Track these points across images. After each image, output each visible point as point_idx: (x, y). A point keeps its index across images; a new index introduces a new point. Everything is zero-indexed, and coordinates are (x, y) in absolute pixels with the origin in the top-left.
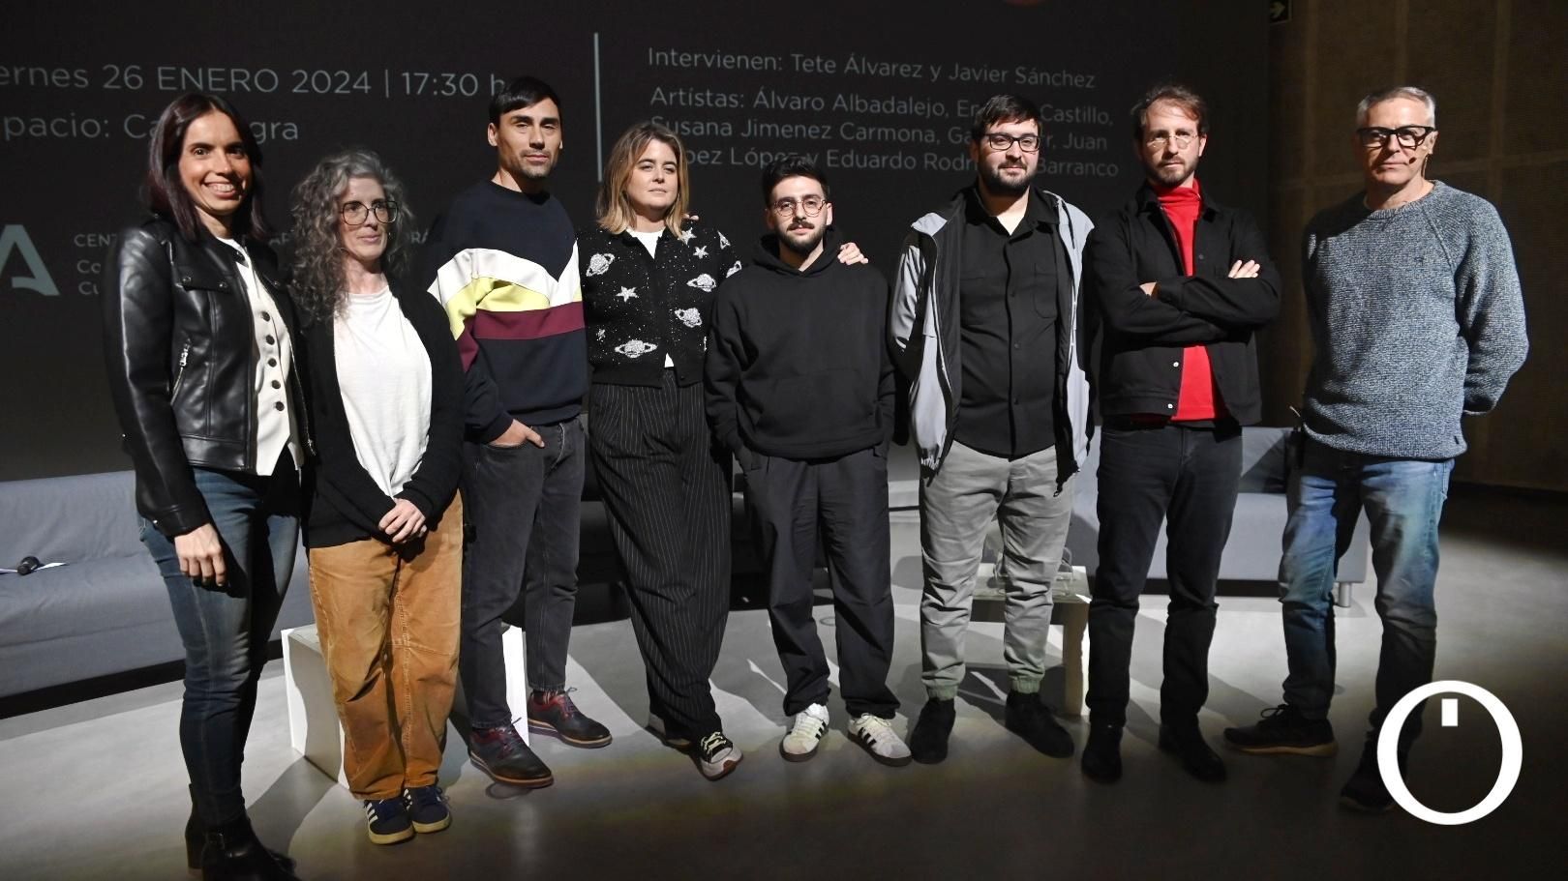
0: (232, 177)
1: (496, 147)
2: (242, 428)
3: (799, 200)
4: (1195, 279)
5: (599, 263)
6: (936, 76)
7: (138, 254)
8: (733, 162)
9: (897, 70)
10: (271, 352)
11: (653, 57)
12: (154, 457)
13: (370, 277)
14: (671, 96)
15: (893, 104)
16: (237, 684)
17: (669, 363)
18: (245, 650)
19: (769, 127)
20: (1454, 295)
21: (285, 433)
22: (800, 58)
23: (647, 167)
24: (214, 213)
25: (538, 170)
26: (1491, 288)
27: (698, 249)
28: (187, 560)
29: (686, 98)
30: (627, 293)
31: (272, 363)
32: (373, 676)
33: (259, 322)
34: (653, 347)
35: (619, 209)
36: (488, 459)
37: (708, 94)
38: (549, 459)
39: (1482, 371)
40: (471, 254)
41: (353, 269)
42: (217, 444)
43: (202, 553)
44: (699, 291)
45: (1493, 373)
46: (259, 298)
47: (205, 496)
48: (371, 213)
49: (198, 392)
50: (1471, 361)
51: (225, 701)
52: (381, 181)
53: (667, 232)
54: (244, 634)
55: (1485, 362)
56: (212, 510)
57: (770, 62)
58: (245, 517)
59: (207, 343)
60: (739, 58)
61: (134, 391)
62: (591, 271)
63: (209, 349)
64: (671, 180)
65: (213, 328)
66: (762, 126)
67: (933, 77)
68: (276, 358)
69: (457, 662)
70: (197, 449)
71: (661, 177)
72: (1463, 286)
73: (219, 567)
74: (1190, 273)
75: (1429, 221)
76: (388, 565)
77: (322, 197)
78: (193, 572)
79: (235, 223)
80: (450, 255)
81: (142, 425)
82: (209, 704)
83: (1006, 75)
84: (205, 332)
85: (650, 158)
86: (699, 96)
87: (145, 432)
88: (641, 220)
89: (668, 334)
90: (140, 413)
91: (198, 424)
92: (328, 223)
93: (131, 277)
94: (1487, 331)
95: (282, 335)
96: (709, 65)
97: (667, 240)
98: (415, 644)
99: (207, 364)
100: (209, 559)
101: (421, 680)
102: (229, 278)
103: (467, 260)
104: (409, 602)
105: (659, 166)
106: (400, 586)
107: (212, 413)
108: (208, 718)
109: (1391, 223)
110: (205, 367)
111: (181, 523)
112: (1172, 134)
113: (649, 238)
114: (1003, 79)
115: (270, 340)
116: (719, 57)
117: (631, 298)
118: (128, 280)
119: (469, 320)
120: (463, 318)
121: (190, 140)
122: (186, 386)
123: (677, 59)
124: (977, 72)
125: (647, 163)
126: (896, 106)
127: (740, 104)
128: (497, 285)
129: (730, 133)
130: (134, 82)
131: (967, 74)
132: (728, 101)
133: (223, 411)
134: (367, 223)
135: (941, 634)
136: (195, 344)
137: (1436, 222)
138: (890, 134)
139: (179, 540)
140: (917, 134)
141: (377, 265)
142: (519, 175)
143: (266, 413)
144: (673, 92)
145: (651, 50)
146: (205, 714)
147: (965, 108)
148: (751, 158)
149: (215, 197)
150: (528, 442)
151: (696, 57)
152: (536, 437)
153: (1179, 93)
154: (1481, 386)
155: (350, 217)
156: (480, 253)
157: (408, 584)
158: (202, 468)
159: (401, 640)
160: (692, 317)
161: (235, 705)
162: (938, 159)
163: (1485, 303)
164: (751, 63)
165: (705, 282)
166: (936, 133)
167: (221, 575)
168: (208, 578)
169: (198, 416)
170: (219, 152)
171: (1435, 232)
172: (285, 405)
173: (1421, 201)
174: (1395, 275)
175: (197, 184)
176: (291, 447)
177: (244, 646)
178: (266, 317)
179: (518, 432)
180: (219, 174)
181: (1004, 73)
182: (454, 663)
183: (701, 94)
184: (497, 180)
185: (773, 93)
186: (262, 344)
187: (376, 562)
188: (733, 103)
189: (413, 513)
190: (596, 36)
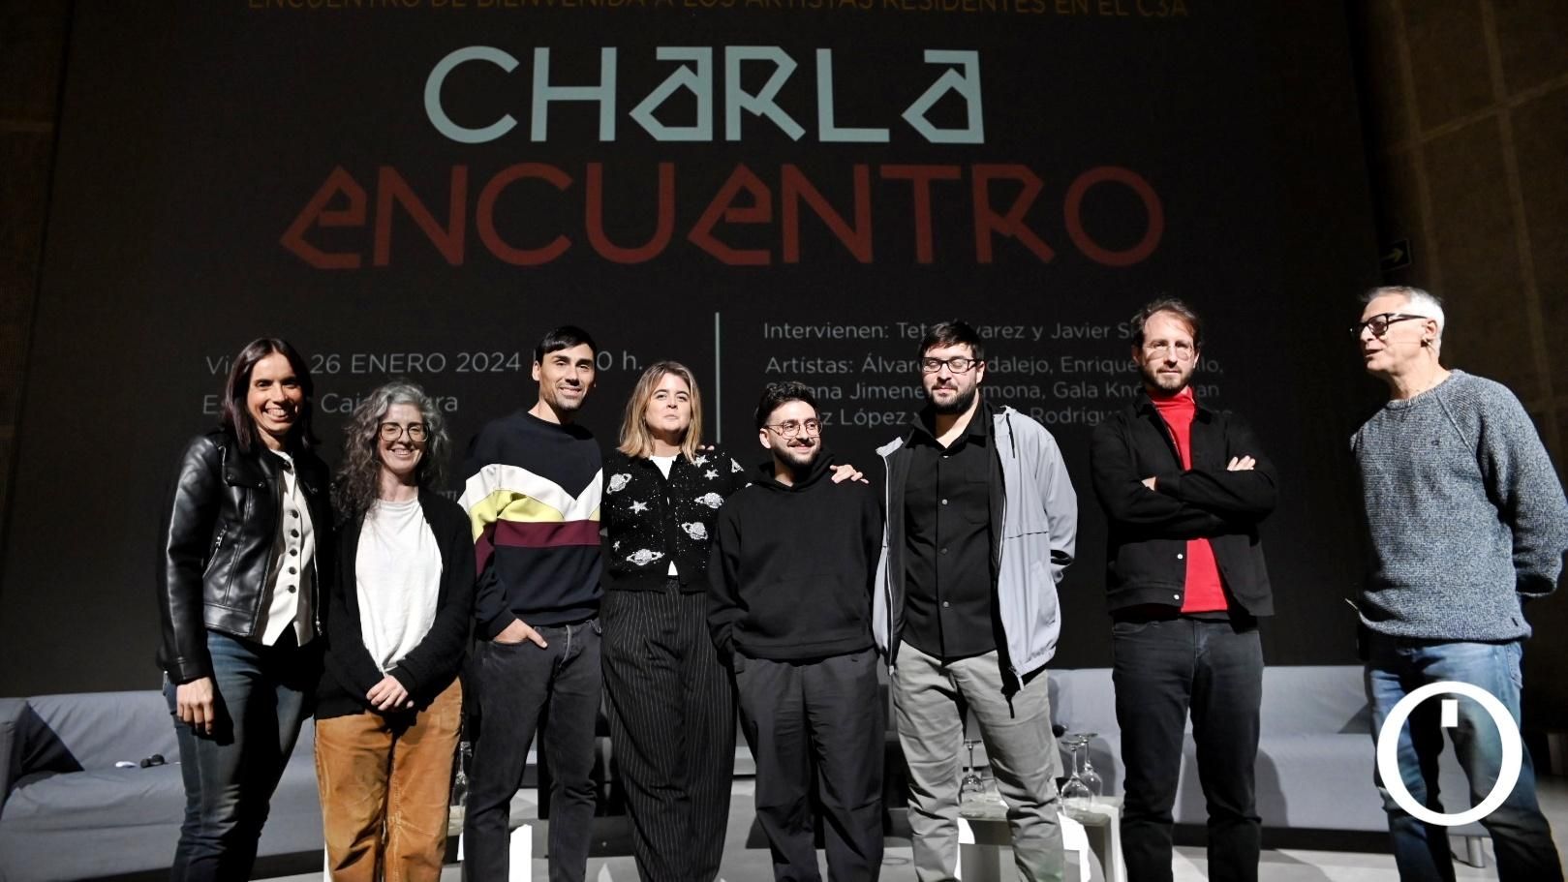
0: (285, 405)
1: (538, 382)
2: (254, 601)
3: (801, 422)
4: (1193, 471)
5: (618, 482)
6: (1038, 336)
7: (199, 456)
8: (843, 423)
9: (1000, 332)
10: (294, 543)
11: (769, 331)
12: (172, 616)
13: (404, 488)
14: (785, 364)
15: (996, 363)
16: (224, 831)
17: (673, 571)
18: (235, 801)
19: (877, 389)
20: (1481, 476)
21: (292, 611)
22: (905, 326)
23: (662, 396)
24: (271, 432)
25: (573, 403)
26: (1514, 465)
27: (708, 472)
28: (182, 706)
29: (798, 367)
30: (638, 507)
31: (293, 553)
32: (360, 846)
33: (288, 519)
34: (659, 555)
35: (639, 434)
36: (493, 654)
37: (819, 362)
38: (557, 660)
39: (1528, 550)
40: (495, 469)
41: (388, 481)
42: (230, 613)
43: (195, 701)
44: (705, 507)
45: (1539, 551)
46: (294, 499)
47: (213, 657)
48: (405, 433)
49: (226, 569)
50: (1516, 541)
51: (211, 847)
52: (421, 408)
53: (681, 457)
54: (237, 786)
55: (1529, 541)
56: (216, 668)
57: (877, 331)
58: (249, 680)
59: (239, 529)
60: (848, 329)
61: (170, 562)
62: (611, 489)
63: (240, 534)
64: (684, 408)
65: (245, 517)
66: (870, 389)
67: (1035, 337)
68: (298, 549)
69: (444, 846)
70: (215, 616)
71: (673, 403)
72: (1485, 462)
73: (208, 715)
74: (1188, 467)
75: (1443, 407)
76: (383, 741)
77: (365, 417)
78: (186, 718)
79: (286, 439)
80: (476, 470)
81: (169, 589)
82: (196, 848)
83: (1109, 332)
84: (238, 521)
85: (664, 388)
86: (811, 364)
87: (170, 596)
88: (659, 444)
89: (674, 545)
90: (170, 579)
91: (219, 594)
92: (366, 439)
93: (190, 472)
94: (1521, 508)
95: (308, 532)
96: (820, 336)
97: (680, 462)
98: (404, 822)
99: (236, 546)
100: (200, 707)
101: (406, 857)
102: (270, 481)
103: (492, 474)
104: (403, 781)
105: (672, 394)
106: (395, 765)
107: (232, 587)
108: (194, 862)
109: (1409, 411)
110: (234, 549)
111: (183, 673)
112: (1172, 344)
113: (664, 462)
114: (1106, 336)
115: (295, 534)
116: (829, 329)
117: (641, 512)
118: (188, 476)
119: (490, 527)
120: (484, 524)
121: (256, 376)
122: (217, 563)
123: (790, 331)
124: (1079, 330)
125: (661, 393)
126: (1000, 365)
127: (849, 369)
128: (515, 497)
129: (840, 396)
130: (333, 367)
131: (1069, 332)
132: (838, 368)
133: (242, 586)
134: (400, 440)
135: (924, 845)
136: (229, 529)
137: (1449, 407)
138: (995, 391)
139: (181, 688)
140: (1022, 391)
141: (408, 478)
142: (557, 408)
143: (280, 592)
144: (787, 360)
145: (766, 325)
146: (191, 858)
147: (1069, 364)
148: (860, 419)
149: (271, 421)
150: (528, 640)
151: (808, 329)
152: (536, 637)
153: (1177, 307)
154: (1531, 565)
155: (387, 436)
156: (504, 469)
157: (403, 764)
158: (218, 632)
159: (395, 819)
160: (697, 530)
161: (218, 852)
162: (1045, 413)
163: (1513, 480)
164: (861, 333)
165: (713, 499)
166: (1041, 389)
167: (210, 722)
168: (199, 724)
169: (220, 587)
170: (277, 385)
171: (1448, 416)
172: (298, 589)
173: (1435, 389)
174: (1415, 458)
175: (259, 410)
176: (296, 625)
177: (235, 797)
178: (295, 514)
179: (517, 631)
180: (276, 403)
181: (1106, 330)
182: (440, 845)
183: (813, 362)
184: (534, 412)
185: (880, 359)
186: (288, 537)
187: (368, 737)
188: (843, 369)
189: (395, 688)
190: (717, 315)
